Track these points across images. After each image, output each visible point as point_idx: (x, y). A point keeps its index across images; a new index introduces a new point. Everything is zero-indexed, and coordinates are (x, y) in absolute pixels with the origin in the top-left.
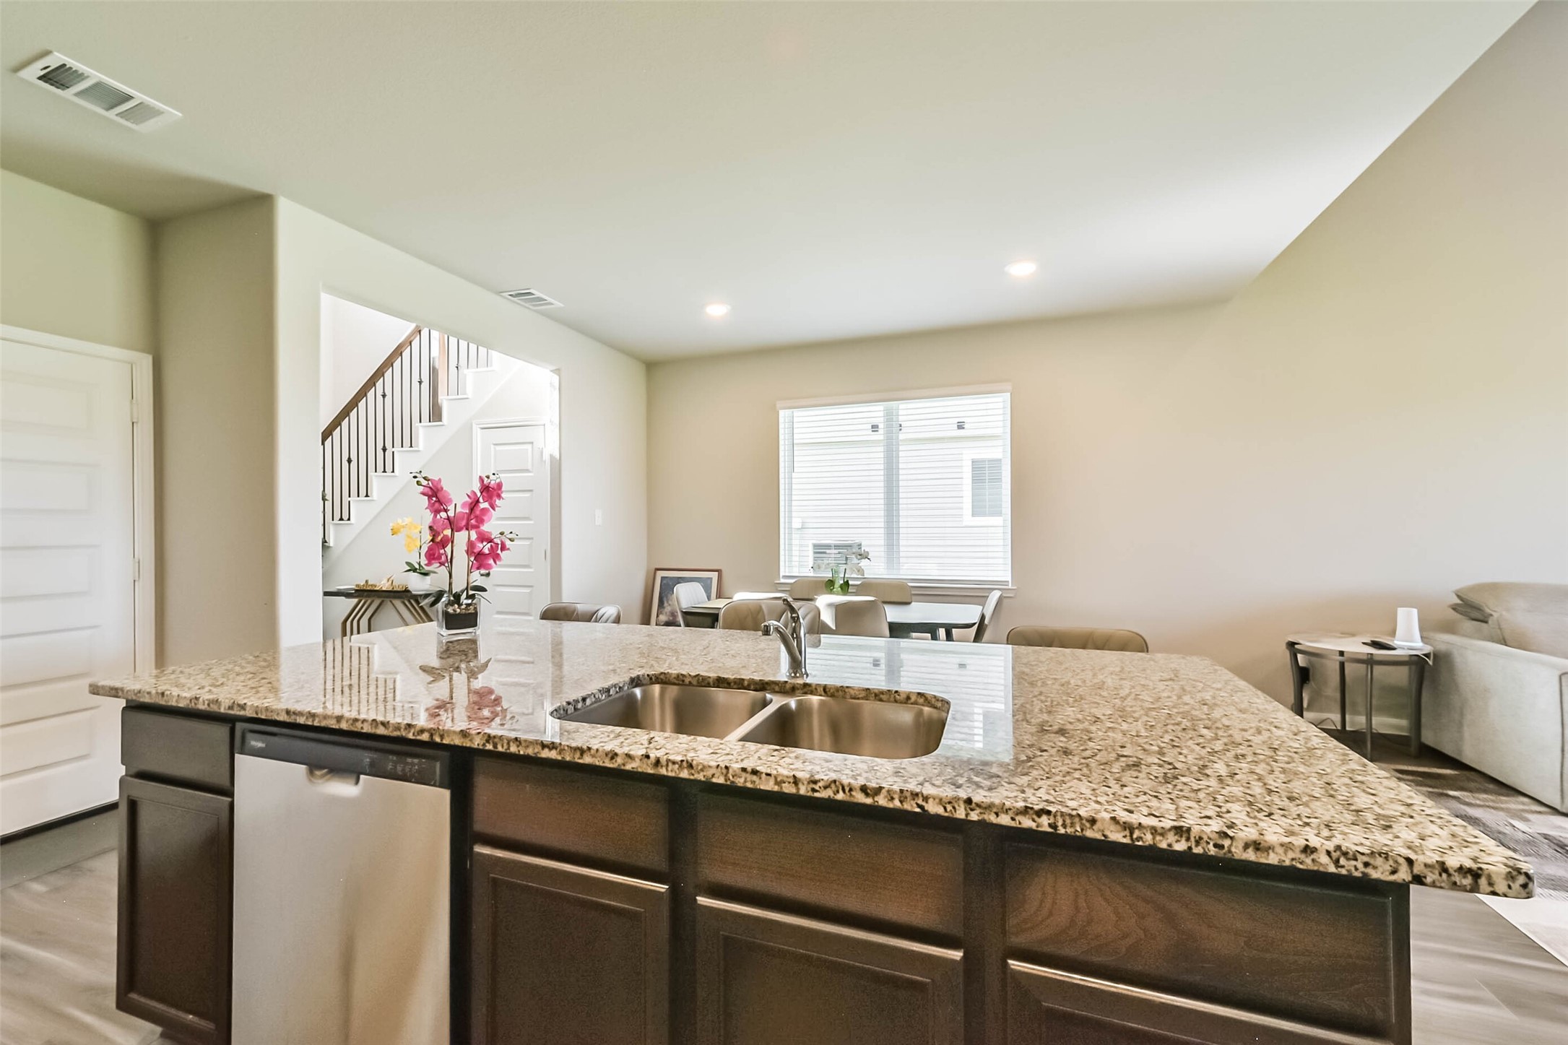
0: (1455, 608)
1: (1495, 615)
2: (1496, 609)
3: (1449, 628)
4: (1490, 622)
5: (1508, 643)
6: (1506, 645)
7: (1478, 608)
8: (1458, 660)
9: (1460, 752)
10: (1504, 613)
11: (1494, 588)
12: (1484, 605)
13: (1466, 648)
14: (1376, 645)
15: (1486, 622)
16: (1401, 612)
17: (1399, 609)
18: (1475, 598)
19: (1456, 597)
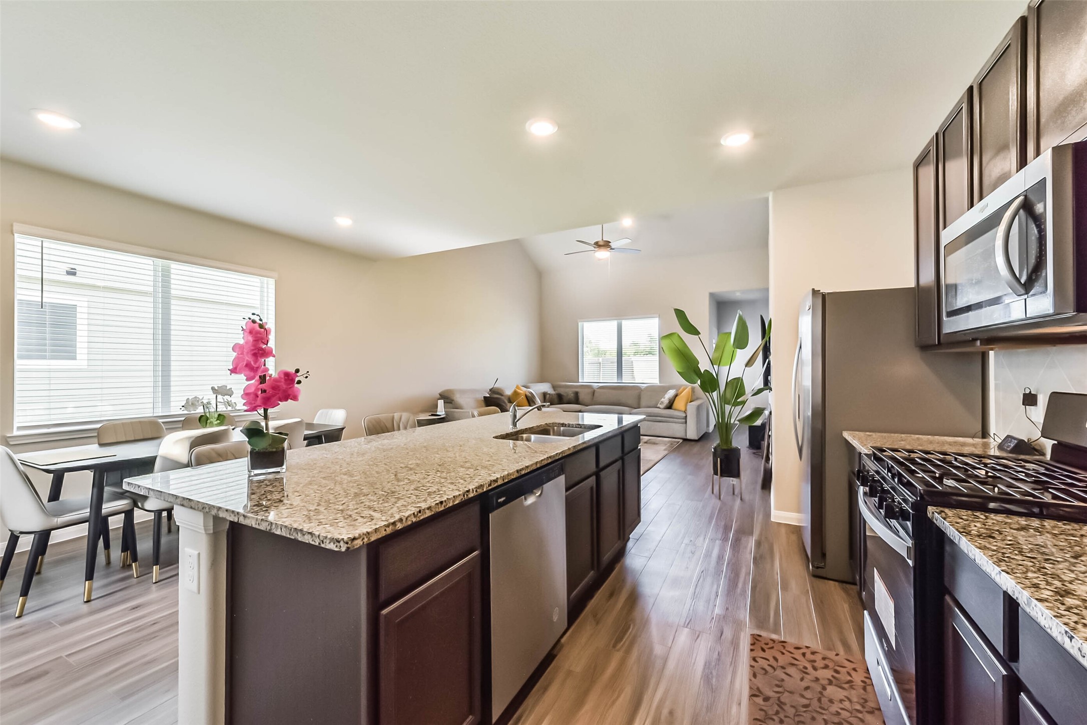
2: (454, 398)
4: (453, 403)
7: (448, 398)
12: (451, 397)
15: (451, 403)
18: (447, 395)
19: (439, 395)
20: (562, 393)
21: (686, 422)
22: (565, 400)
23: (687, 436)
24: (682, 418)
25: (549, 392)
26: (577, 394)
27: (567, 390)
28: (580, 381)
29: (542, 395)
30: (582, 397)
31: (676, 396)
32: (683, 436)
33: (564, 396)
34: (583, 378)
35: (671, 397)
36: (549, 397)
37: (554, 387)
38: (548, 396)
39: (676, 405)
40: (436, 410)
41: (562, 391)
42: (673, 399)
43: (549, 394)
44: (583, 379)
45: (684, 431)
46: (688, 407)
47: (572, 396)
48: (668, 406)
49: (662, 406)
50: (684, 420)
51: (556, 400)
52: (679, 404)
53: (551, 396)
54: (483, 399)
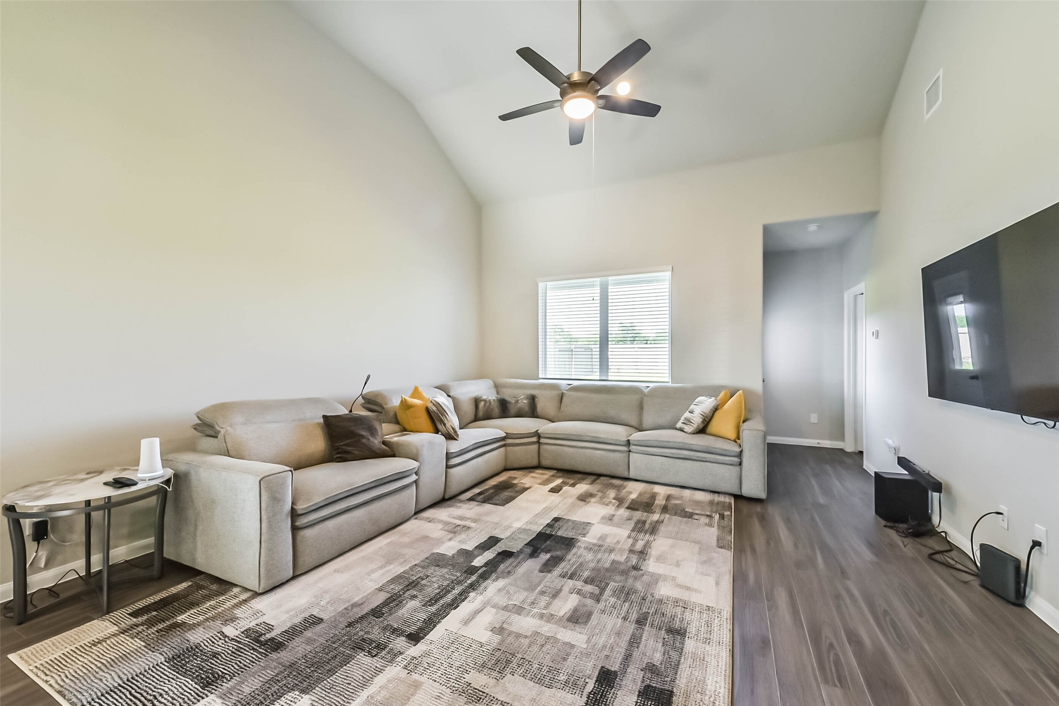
0: (196, 428)
1: (223, 431)
2: (223, 426)
3: (191, 447)
4: (219, 437)
5: (231, 453)
6: (229, 456)
7: (211, 426)
8: (193, 478)
9: (194, 559)
10: (228, 428)
11: (223, 408)
12: (215, 423)
13: (200, 467)
14: (119, 483)
15: (217, 437)
16: (144, 443)
17: (142, 441)
18: (208, 418)
19: (196, 418)
20: (508, 398)
21: (740, 464)
22: (513, 410)
23: (743, 491)
24: (734, 454)
25: (484, 397)
26: (533, 399)
27: (517, 392)
28: (540, 376)
29: (474, 399)
30: (540, 406)
31: (716, 409)
32: (736, 491)
33: (510, 402)
34: (546, 370)
35: (707, 412)
36: (485, 405)
37: (497, 387)
38: (482, 404)
39: (713, 427)
40: (136, 468)
41: (507, 395)
42: (711, 414)
43: (485, 401)
44: (546, 374)
45: (737, 481)
46: (746, 434)
47: (524, 403)
48: (701, 426)
49: (689, 429)
50: (736, 460)
51: (496, 410)
52: (724, 425)
53: (487, 404)
54: (322, 420)
